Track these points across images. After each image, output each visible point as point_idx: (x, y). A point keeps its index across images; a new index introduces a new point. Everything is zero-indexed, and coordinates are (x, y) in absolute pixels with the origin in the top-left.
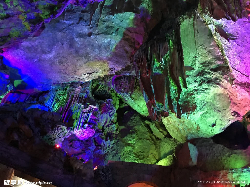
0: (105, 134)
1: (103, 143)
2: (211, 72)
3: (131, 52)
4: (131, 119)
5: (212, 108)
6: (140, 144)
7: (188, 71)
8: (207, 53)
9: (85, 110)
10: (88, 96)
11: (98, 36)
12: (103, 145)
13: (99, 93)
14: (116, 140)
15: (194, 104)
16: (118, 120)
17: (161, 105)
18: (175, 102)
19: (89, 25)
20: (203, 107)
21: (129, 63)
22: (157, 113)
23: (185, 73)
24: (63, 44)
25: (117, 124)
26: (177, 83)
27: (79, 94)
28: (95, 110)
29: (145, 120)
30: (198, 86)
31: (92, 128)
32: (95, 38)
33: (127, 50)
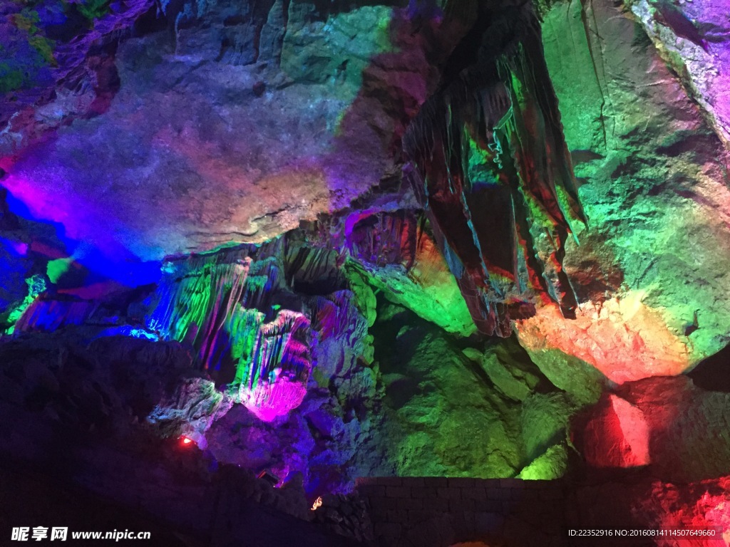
0: (339, 402)
1: (337, 430)
2: (659, 158)
3: (393, 131)
4: (419, 348)
5: (679, 274)
6: (454, 424)
7: (580, 164)
8: (636, 99)
9: (269, 327)
10: (275, 284)
11: (284, 92)
12: (337, 436)
13: (308, 276)
14: (378, 417)
15: (616, 266)
16: (377, 356)
17: (505, 284)
18: (550, 268)
19: (254, 62)
20: (645, 274)
21: (391, 168)
22: (496, 310)
23: (572, 174)
24: (180, 131)
25: (377, 369)
26: (550, 207)
27: (245, 280)
28: (298, 324)
29: (464, 348)
30: (622, 208)
31: (294, 380)
32: (278, 99)
33: (381, 126)
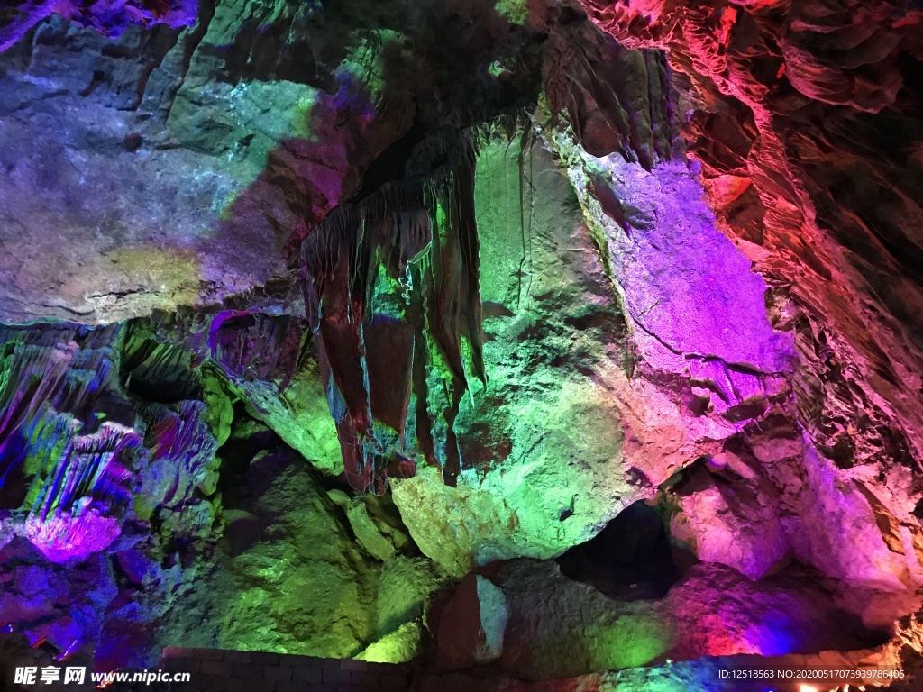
0: (161, 541)
1: (152, 577)
2: (566, 328)
3: (293, 228)
4: (275, 482)
5: (565, 454)
6: (301, 582)
7: (490, 318)
8: (557, 262)
9: (86, 440)
10: (103, 385)
11: (164, 155)
12: (150, 584)
13: (150, 373)
14: (208, 565)
15: (506, 435)
16: (221, 486)
17: (389, 436)
18: (440, 424)
19: (133, 108)
20: (532, 449)
21: (282, 270)
22: (373, 464)
23: (480, 326)
24: (10, 168)
25: (218, 502)
26: (452, 359)
27: (63, 372)
28: (125, 442)
29: (329, 489)
30: (523, 374)
31: (107, 515)
32: (154, 160)
33: (279, 220)
